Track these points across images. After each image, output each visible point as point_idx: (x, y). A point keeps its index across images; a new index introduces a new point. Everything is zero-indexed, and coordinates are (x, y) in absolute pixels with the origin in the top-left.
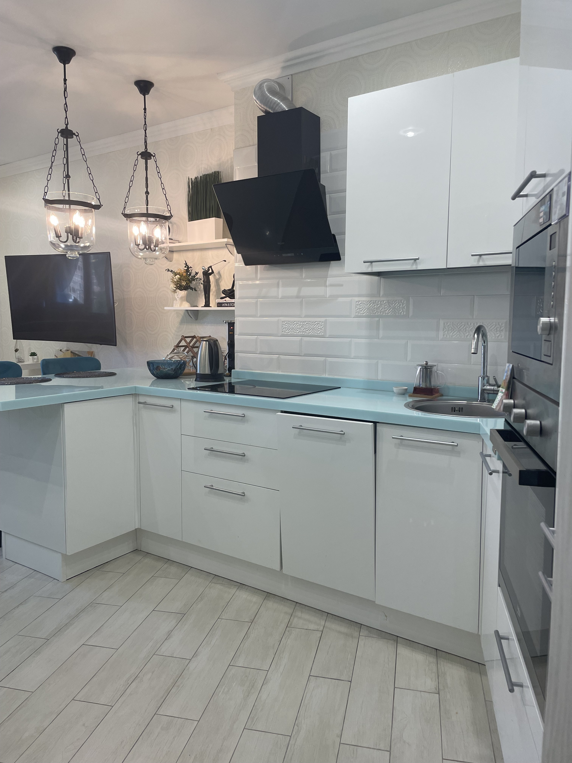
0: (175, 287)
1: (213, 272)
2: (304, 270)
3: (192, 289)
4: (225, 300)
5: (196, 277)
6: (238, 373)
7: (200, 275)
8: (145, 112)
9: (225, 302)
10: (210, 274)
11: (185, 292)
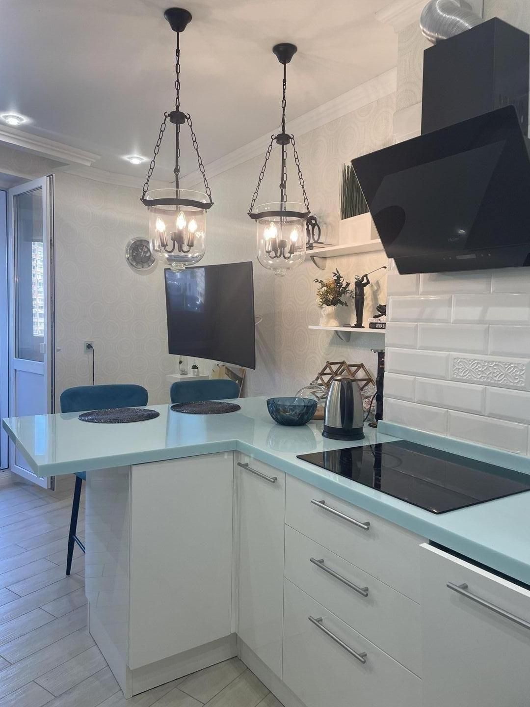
0: (321, 302)
1: (368, 282)
2: (493, 281)
3: (342, 303)
4: (380, 320)
5: (347, 289)
6: (387, 427)
7: (352, 287)
8: (284, 85)
9: (379, 322)
10: (365, 285)
11: (333, 309)
